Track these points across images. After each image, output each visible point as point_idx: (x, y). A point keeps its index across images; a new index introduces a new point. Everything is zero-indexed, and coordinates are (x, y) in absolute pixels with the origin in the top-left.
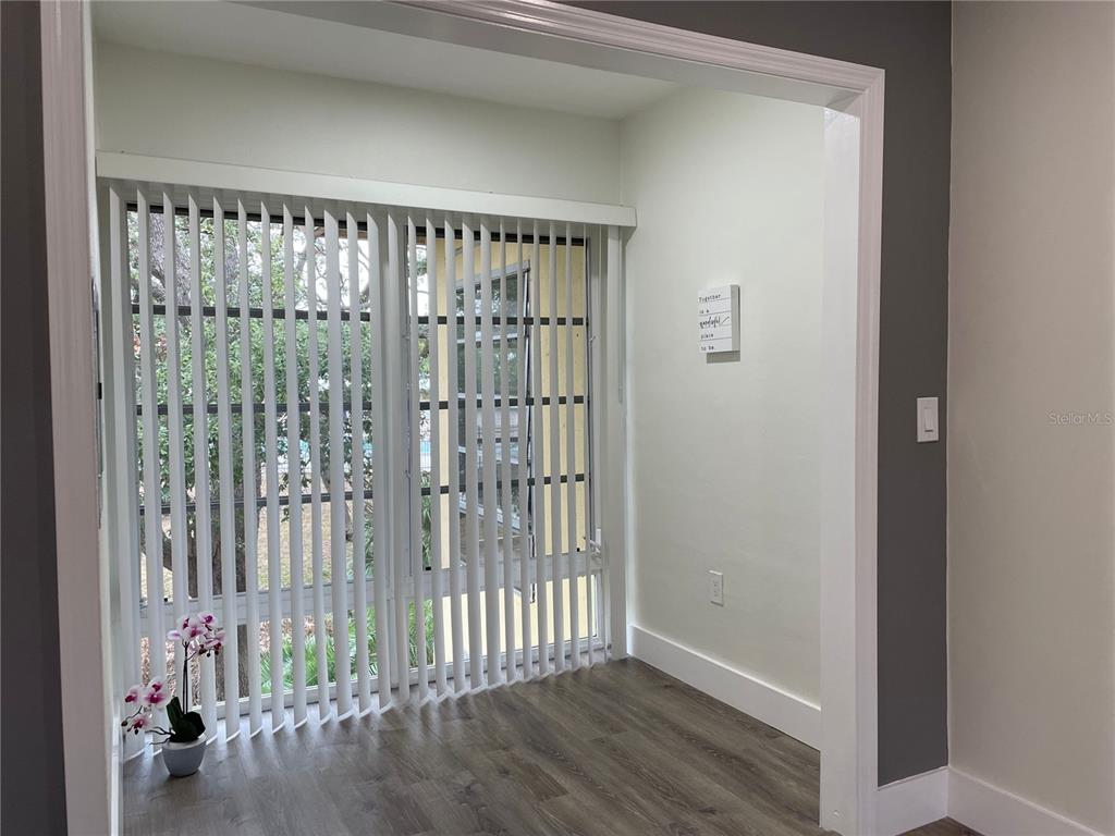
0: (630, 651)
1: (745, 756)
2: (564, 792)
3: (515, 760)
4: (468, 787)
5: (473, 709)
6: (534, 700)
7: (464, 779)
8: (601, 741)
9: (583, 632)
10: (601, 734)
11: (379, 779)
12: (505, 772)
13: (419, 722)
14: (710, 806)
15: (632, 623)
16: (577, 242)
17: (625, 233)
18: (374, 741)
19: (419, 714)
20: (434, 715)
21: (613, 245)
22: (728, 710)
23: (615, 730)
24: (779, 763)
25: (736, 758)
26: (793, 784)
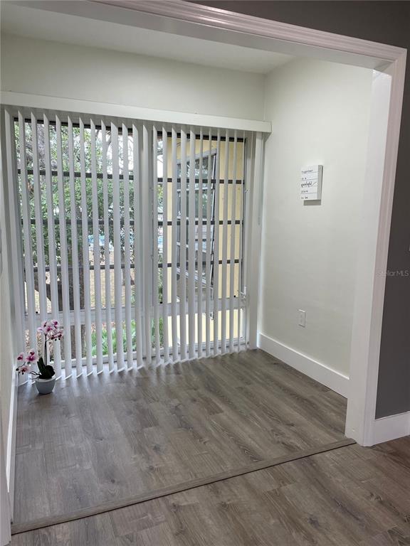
0: (258, 346)
1: (311, 400)
2: (222, 412)
3: (199, 395)
4: (176, 407)
5: (181, 369)
6: (211, 367)
7: (175, 402)
8: (242, 388)
9: (235, 335)
10: (241, 385)
11: (135, 400)
12: (194, 400)
13: (155, 374)
14: (291, 422)
15: (259, 332)
16: (240, 140)
17: (265, 136)
18: (134, 382)
19: (155, 370)
20: (163, 372)
21: (259, 142)
22: (305, 377)
23: (248, 383)
24: (328, 404)
25: (306, 400)
26: (334, 414)
